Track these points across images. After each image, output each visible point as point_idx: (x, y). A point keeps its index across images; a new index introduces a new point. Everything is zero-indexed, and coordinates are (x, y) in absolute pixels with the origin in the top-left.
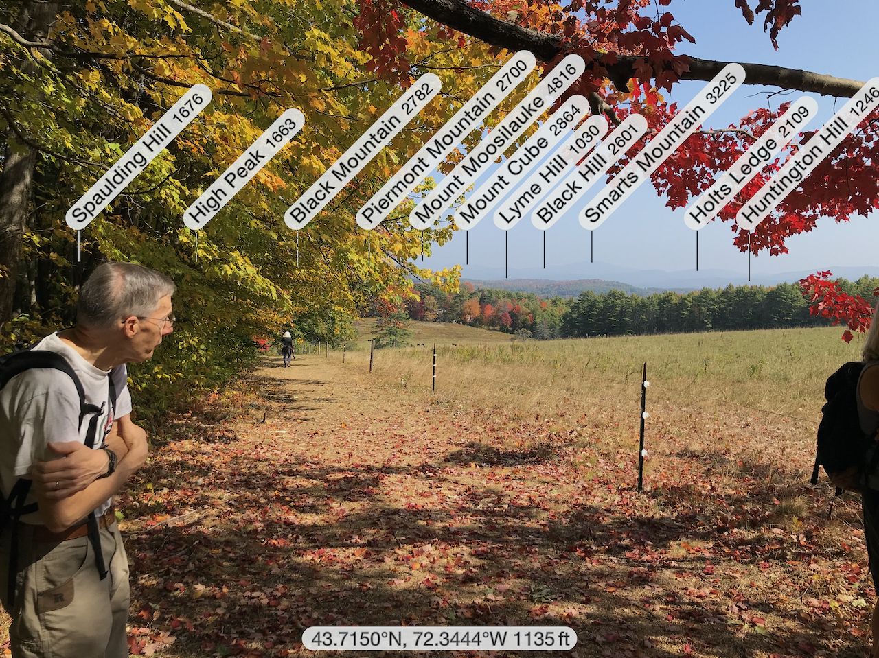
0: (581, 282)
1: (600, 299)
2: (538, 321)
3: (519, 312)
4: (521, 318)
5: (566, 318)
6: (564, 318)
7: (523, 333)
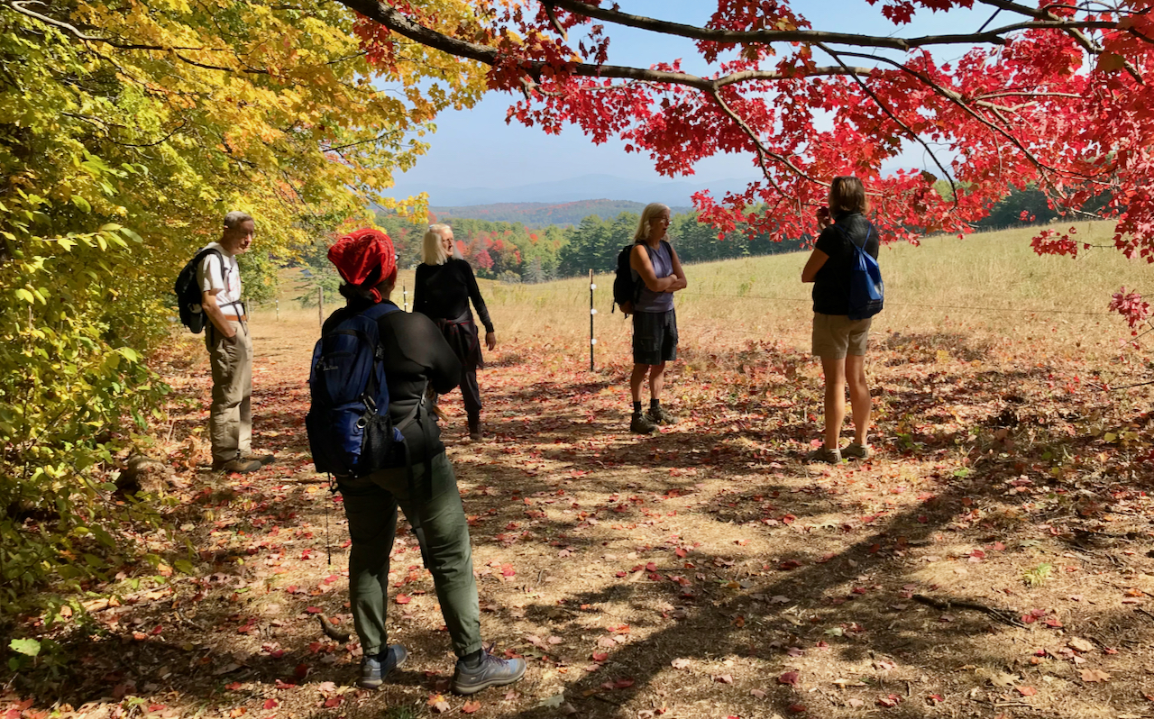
0: (582, 204)
1: (607, 226)
2: (528, 259)
3: (501, 248)
4: (505, 257)
5: (565, 255)
6: (563, 255)
7: (508, 277)
